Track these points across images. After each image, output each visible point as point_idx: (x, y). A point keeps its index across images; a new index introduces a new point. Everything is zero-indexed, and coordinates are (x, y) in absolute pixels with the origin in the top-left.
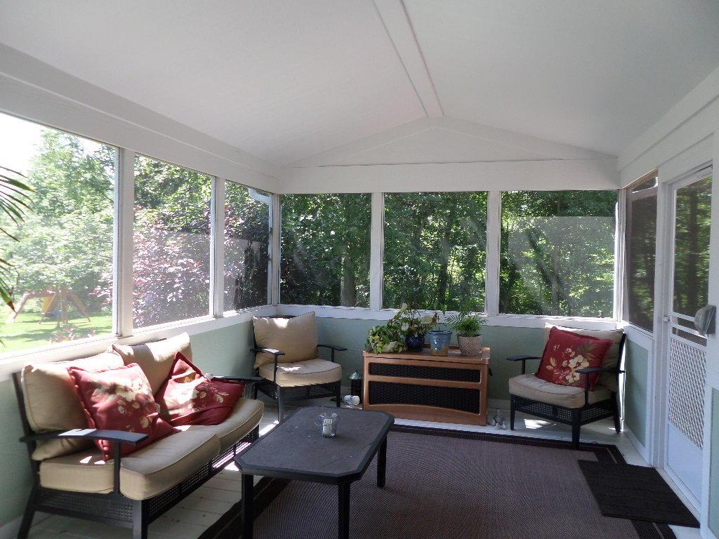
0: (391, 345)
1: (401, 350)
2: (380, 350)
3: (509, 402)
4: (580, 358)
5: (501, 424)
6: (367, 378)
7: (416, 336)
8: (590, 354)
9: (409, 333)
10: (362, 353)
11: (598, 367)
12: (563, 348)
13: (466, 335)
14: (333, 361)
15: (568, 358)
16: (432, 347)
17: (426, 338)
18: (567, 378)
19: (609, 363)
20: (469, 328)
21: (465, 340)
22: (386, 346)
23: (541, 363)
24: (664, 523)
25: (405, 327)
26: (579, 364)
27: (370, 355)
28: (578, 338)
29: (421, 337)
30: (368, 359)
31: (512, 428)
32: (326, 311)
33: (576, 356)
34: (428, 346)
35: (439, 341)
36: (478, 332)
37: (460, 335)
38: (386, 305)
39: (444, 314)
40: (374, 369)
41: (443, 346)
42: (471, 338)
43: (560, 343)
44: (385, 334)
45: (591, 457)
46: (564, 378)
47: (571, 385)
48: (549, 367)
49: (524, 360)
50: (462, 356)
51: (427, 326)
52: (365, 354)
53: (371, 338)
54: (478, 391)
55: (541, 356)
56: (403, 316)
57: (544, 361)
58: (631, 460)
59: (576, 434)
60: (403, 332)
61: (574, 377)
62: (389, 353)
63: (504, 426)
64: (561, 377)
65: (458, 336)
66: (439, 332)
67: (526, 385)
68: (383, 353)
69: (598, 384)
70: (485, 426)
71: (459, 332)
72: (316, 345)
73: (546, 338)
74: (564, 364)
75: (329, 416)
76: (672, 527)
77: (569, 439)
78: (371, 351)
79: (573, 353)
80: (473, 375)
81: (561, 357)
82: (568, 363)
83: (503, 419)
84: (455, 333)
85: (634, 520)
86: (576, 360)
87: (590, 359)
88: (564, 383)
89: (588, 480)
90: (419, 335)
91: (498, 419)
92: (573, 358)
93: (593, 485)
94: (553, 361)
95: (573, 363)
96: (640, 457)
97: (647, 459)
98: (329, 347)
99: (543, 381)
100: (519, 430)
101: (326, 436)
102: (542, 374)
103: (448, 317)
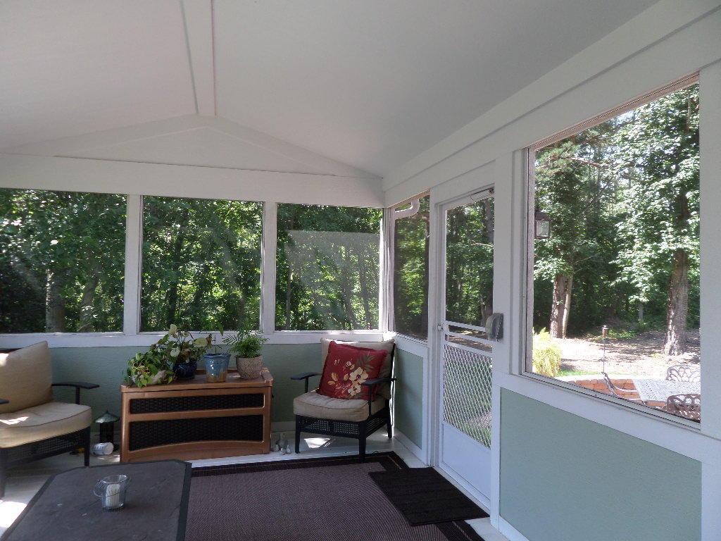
0: (159, 375)
1: (171, 379)
2: (145, 383)
3: (295, 423)
4: (359, 371)
5: (285, 448)
6: (126, 418)
7: (187, 361)
8: (369, 366)
9: (180, 359)
10: (121, 388)
11: (376, 378)
12: (343, 362)
13: (246, 356)
14: (78, 402)
15: (349, 371)
16: (208, 373)
17: (198, 363)
18: (349, 391)
19: (384, 373)
20: (249, 349)
21: (245, 362)
22: (152, 377)
23: (322, 379)
24: (461, 520)
25: (175, 353)
26: (359, 376)
27: (131, 390)
28: (357, 351)
29: (193, 362)
30: (129, 394)
31: (297, 451)
32: (58, 339)
33: (356, 368)
34: (203, 372)
35: (217, 366)
36: (258, 352)
37: (240, 357)
38: (144, 327)
39: (222, 334)
40: (136, 406)
41: (222, 370)
42: (252, 359)
43: (340, 357)
44: (151, 362)
45: (377, 467)
46: (346, 392)
47: (353, 398)
48: (331, 383)
49: (307, 378)
50: (241, 379)
51: (201, 350)
52: (125, 388)
53: (133, 369)
54: (260, 417)
55: (321, 372)
56: (171, 339)
57: (325, 377)
58: (412, 464)
59: (362, 446)
60: (172, 358)
61: (355, 389)
62: (157, 384)
63: (288, 450)
64: (343, 392)
65: (237, 357)
66: (216, 356)
67: (311, 404)
68: (148, 386)
69: (377, 394)
70: (268, 453)
71: (237, 353)
72: (51, 383)
73: (325, 353)
74: (345, 378)
75: (115, 480)
76: (468, 522)
77: (357, 453)
78: (132, 385)
79: (353, 367)
80: (255, 399)
81: (342, 371)
82: (349, 376)
83: (286, 443)
84: (234, 354)
85: (437, 523)
86: (356, 372)
87: (369, 370)
88: (346, 397)
89: (385, 493)
90: (191, 360)
91: (281, 443)
92: (353, 371)
93: (390, 496)
94: (334, 376)
95: (353, 376)
96: (418, 459)
97: (424, 460)
98: (71, 385)
99: (327, 397)
100: (304, 452)
101: (113, 509)
102: (325, 390)
103: (225, 338)
